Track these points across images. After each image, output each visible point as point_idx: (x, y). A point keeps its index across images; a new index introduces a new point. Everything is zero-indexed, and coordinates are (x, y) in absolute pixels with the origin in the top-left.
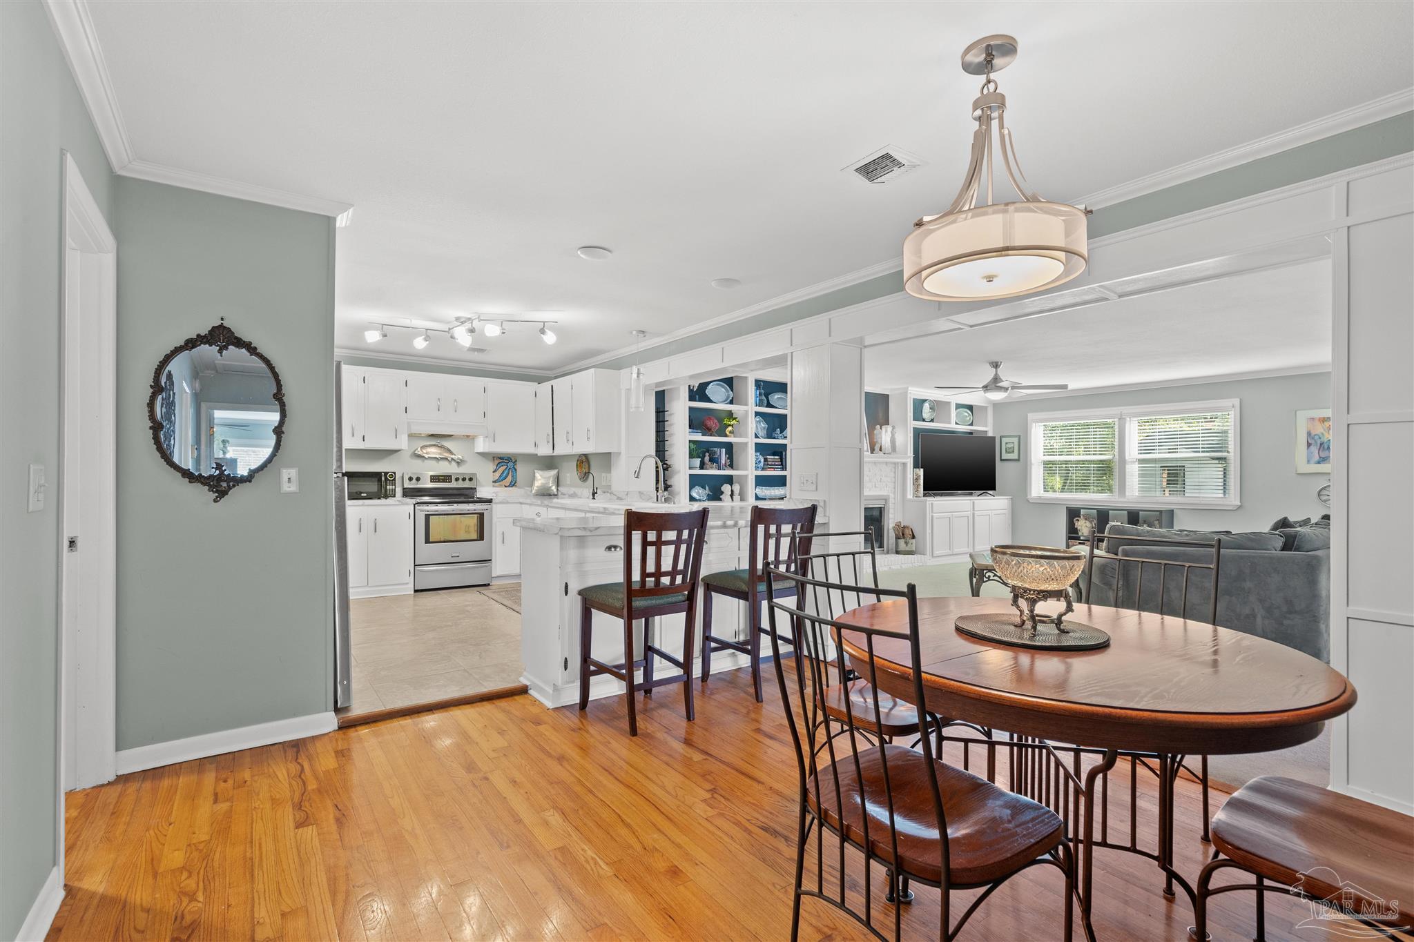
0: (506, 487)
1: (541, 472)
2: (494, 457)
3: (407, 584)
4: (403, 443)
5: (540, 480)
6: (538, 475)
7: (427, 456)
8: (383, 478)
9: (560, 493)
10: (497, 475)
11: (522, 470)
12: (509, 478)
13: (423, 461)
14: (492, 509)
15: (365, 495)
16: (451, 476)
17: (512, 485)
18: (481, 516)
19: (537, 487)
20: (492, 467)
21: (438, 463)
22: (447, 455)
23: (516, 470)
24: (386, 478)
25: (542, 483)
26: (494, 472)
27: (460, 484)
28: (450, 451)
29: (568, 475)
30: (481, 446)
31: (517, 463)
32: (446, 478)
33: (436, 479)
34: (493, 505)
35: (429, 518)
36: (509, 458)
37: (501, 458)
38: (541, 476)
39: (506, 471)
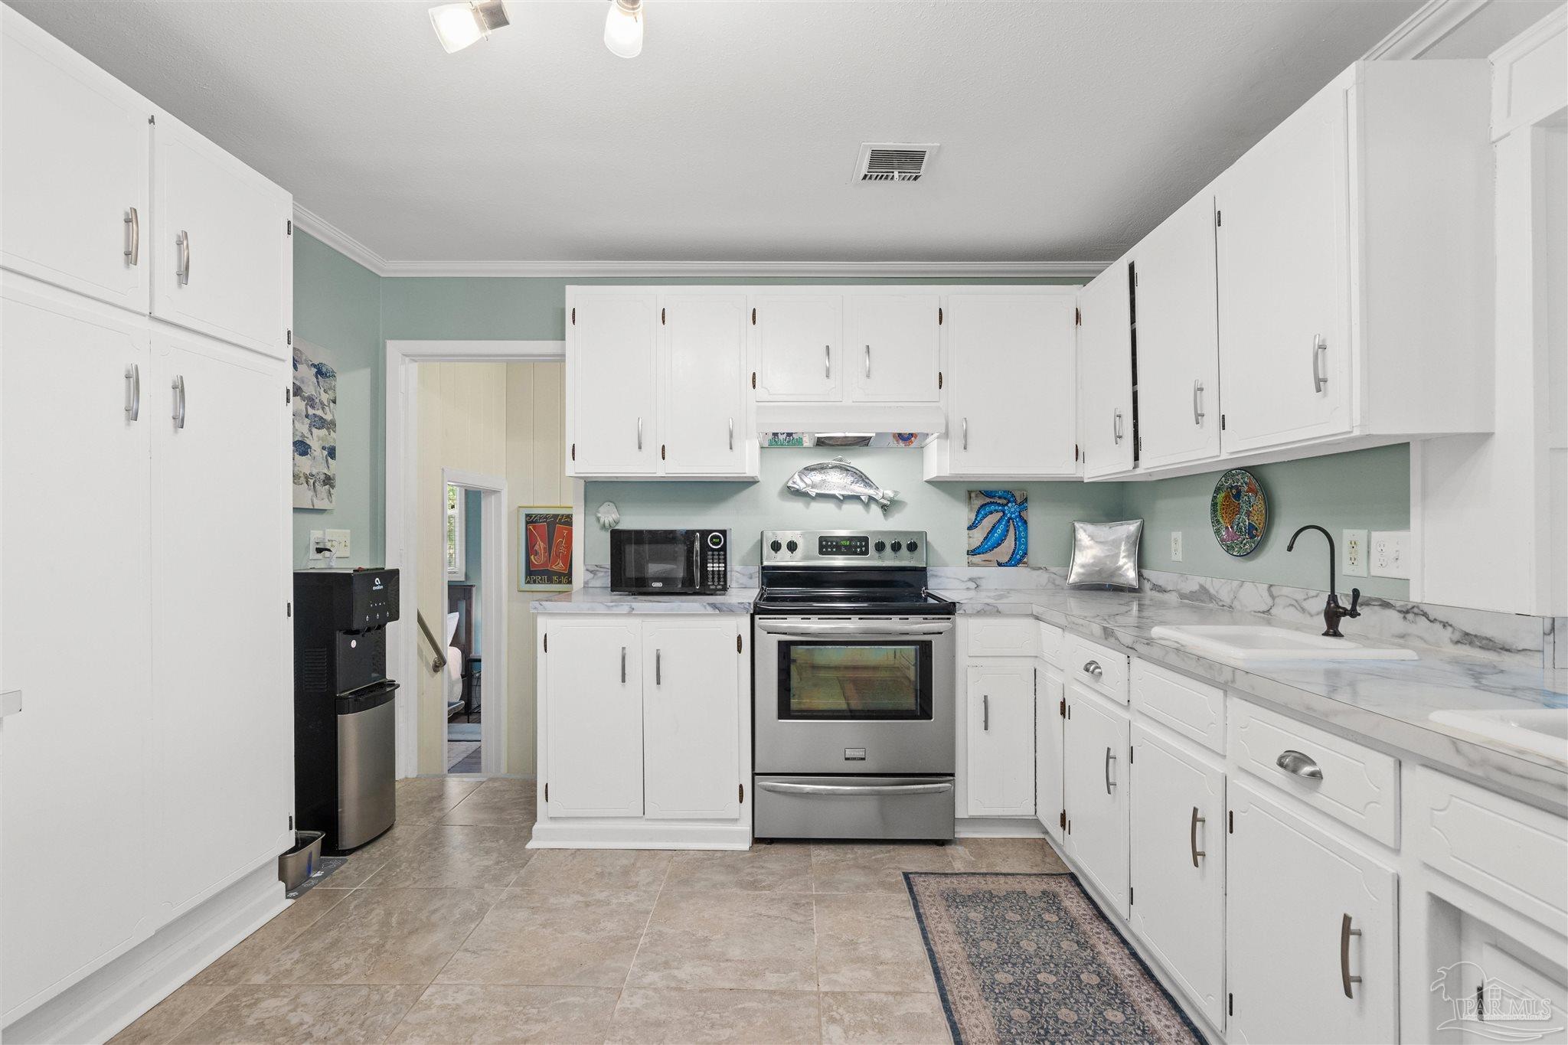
0: (1000, 565)
1: (1090, 528)
2: (970, 492)
3: (735, 820)
4: (746, 461)
5: (1091, 547)
6: (1084, 534)
7: (813, 492)
8: (697, 545)
9: (1147, 586)
10: (978, 535)
11: (1041, 521)
12: (1009, 543)
13: (808, 505)
14: (952, 631)
15: (659, 585)
16: (866, 539)
17: (1017, 559)
18: (925, 649)
19: (1083, 566)
20: (964, 514)
21: (840, 508)
22: (859, 489)
23: (1025, 522)
24: (704, 547)
25: (1094, 557)
26: (970, 528)
27: (889, 560)
28: (863, 478)
29: (1177, 535)
30: (938, 461)
31: (1030, 505)
32: (856, 545)
33: (832, 547)
34: (960, 621)
35: (789, 651)
36: (1008, 492)
37: (988, 494)
38: (1092, 537)
39: (1002, 527)
